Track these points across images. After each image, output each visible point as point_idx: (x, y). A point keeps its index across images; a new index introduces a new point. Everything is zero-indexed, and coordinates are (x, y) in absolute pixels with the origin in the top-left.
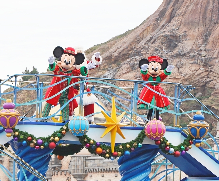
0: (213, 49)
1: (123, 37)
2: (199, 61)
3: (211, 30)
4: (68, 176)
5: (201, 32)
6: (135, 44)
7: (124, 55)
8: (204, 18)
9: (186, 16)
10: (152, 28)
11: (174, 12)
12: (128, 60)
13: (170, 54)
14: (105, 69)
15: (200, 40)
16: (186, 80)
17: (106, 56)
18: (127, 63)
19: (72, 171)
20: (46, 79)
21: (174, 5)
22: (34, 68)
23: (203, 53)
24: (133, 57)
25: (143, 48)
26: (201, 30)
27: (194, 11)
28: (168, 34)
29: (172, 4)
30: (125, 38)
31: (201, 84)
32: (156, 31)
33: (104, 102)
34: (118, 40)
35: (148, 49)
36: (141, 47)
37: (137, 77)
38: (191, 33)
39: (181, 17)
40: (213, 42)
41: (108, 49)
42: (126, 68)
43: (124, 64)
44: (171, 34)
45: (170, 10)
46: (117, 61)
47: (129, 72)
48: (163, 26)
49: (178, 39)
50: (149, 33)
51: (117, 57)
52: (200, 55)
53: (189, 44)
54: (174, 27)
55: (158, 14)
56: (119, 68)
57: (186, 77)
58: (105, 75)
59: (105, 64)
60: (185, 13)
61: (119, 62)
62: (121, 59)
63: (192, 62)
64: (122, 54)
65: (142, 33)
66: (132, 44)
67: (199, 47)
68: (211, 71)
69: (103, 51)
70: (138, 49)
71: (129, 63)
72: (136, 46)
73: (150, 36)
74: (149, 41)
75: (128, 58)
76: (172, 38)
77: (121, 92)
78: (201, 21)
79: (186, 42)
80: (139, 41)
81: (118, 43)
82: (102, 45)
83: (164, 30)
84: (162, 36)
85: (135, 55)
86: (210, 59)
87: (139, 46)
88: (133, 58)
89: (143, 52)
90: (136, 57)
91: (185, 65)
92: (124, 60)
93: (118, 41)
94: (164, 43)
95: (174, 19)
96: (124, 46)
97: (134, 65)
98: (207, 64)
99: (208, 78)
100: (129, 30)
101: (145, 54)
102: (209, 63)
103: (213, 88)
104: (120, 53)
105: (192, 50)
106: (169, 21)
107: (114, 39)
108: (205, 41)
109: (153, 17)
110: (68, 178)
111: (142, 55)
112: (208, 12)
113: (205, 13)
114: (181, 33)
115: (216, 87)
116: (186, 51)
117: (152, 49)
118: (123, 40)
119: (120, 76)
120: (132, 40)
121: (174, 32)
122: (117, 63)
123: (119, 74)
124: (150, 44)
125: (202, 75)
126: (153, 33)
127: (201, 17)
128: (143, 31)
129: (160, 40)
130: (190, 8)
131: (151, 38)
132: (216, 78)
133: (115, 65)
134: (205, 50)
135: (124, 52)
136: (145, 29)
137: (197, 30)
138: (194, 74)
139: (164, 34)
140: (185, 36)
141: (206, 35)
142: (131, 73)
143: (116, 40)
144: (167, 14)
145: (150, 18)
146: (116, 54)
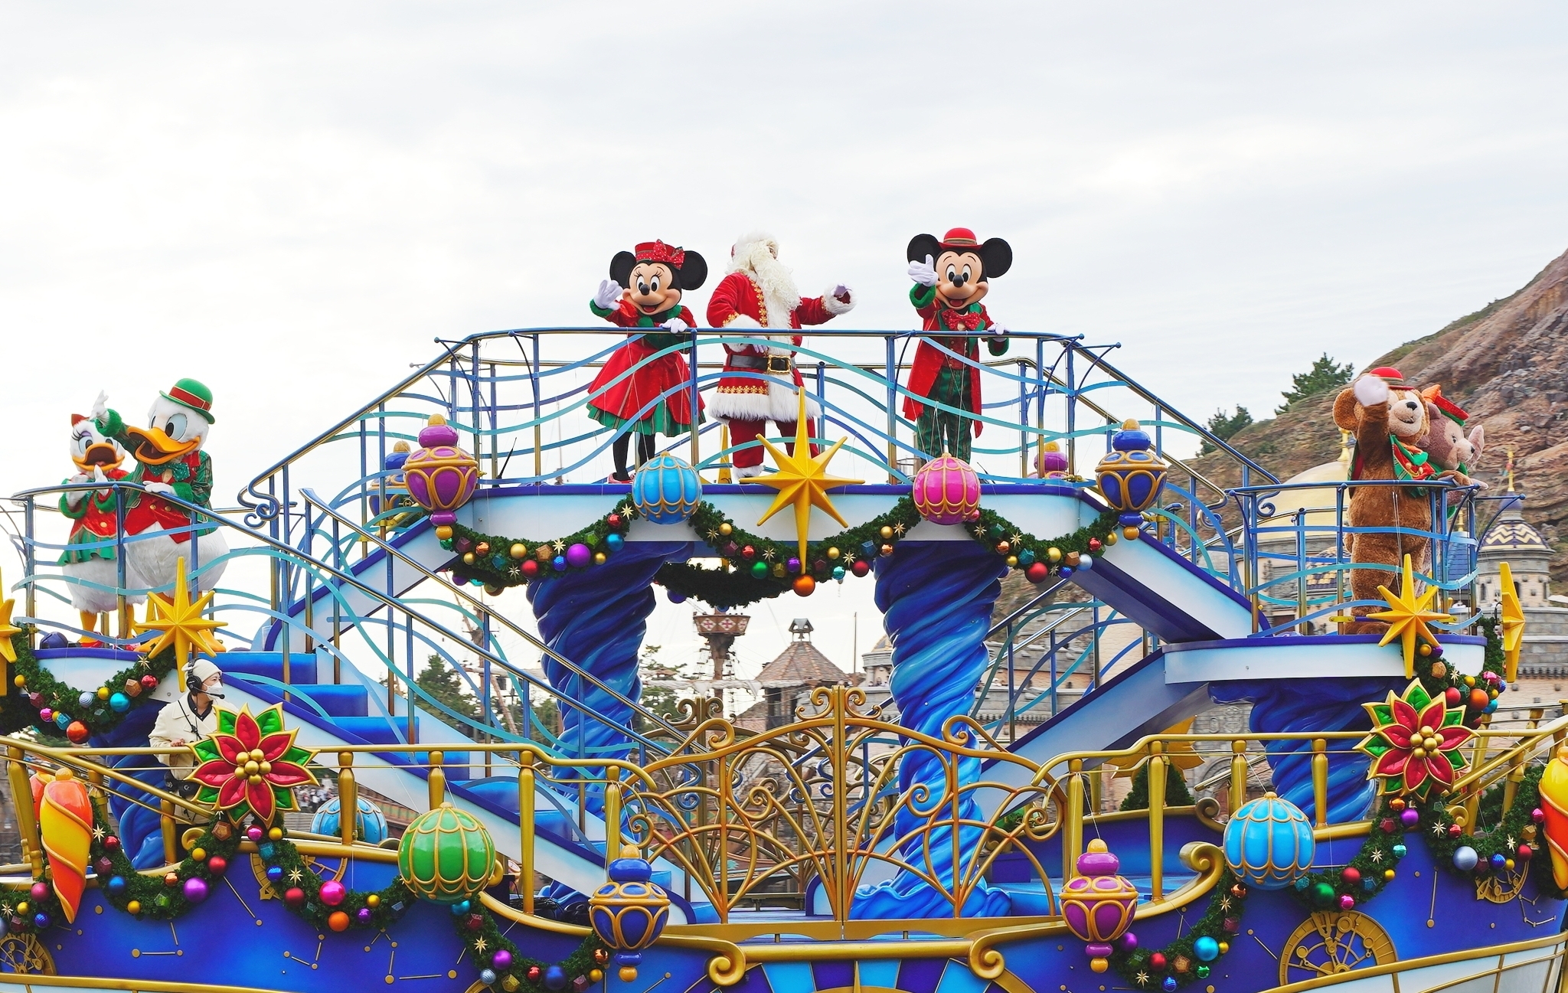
1: (1481, 320)
6: (1514, 337)
7: (1487, 366)
10: (1558, 293)
12: (1494, 380)
17: (1436, 370)
18: (1492, 387)
20: (1274, 436)
22: (1240, 409)
24: (1509, 372)
25: (1535, 348)
30: (1487, 322)
34: (1467, 327)
35: (1549, 349)
36: (1531, 345)
37: (1521, 426)
41: (1442, 351)
42: (1490, 401)
43: (1486, 391)
46: (1467, 382)
47: (1499, 411)
50: (1551, 305)
51: (1466, 374)
56: (1472, 402)
61: (1471, 387)
62: (1475, 377)
64: (1478, 364)
65: (1532, 306)
66: (1506, 336)
69: (1429, 356)
70: (1522, 349)
71: (1497, 388)
72: (1517, 343)
73: (1556, 315)
74: (1551, 328)
75: (1495, 374)
77: (1478, 467)
80: (1524, 327)
81: (1467, 334)
82: (1425, 342)
85: (1514, 367)
87: (1525, 340)
88: (1509, 375)
89: (1537, 358)
90: (1517, 372)
92: (1484, 380)
93: (1469, 331)
96: (1485, 343)
97: (1511, 392)
100: (1497, 301)
101: (1541, 362)
104: (1473, 362)
107: (1455, 325)
109: (1562, 263)
111: (1534, 364)
117: (1561, 349)
118: (1481, 328)
120: (1505, 326)
122: (1466, 388)
123: (1474, 419)
124: (1555, 335)
128: (1536, 302)
131: (1558, 321)
133: (1461, 393)
135: (1486, 360)
136: (1541, 294)
142: (1505, 415)
143: (1463, 328)
145: (1554, 267)
146: (1462, 365)
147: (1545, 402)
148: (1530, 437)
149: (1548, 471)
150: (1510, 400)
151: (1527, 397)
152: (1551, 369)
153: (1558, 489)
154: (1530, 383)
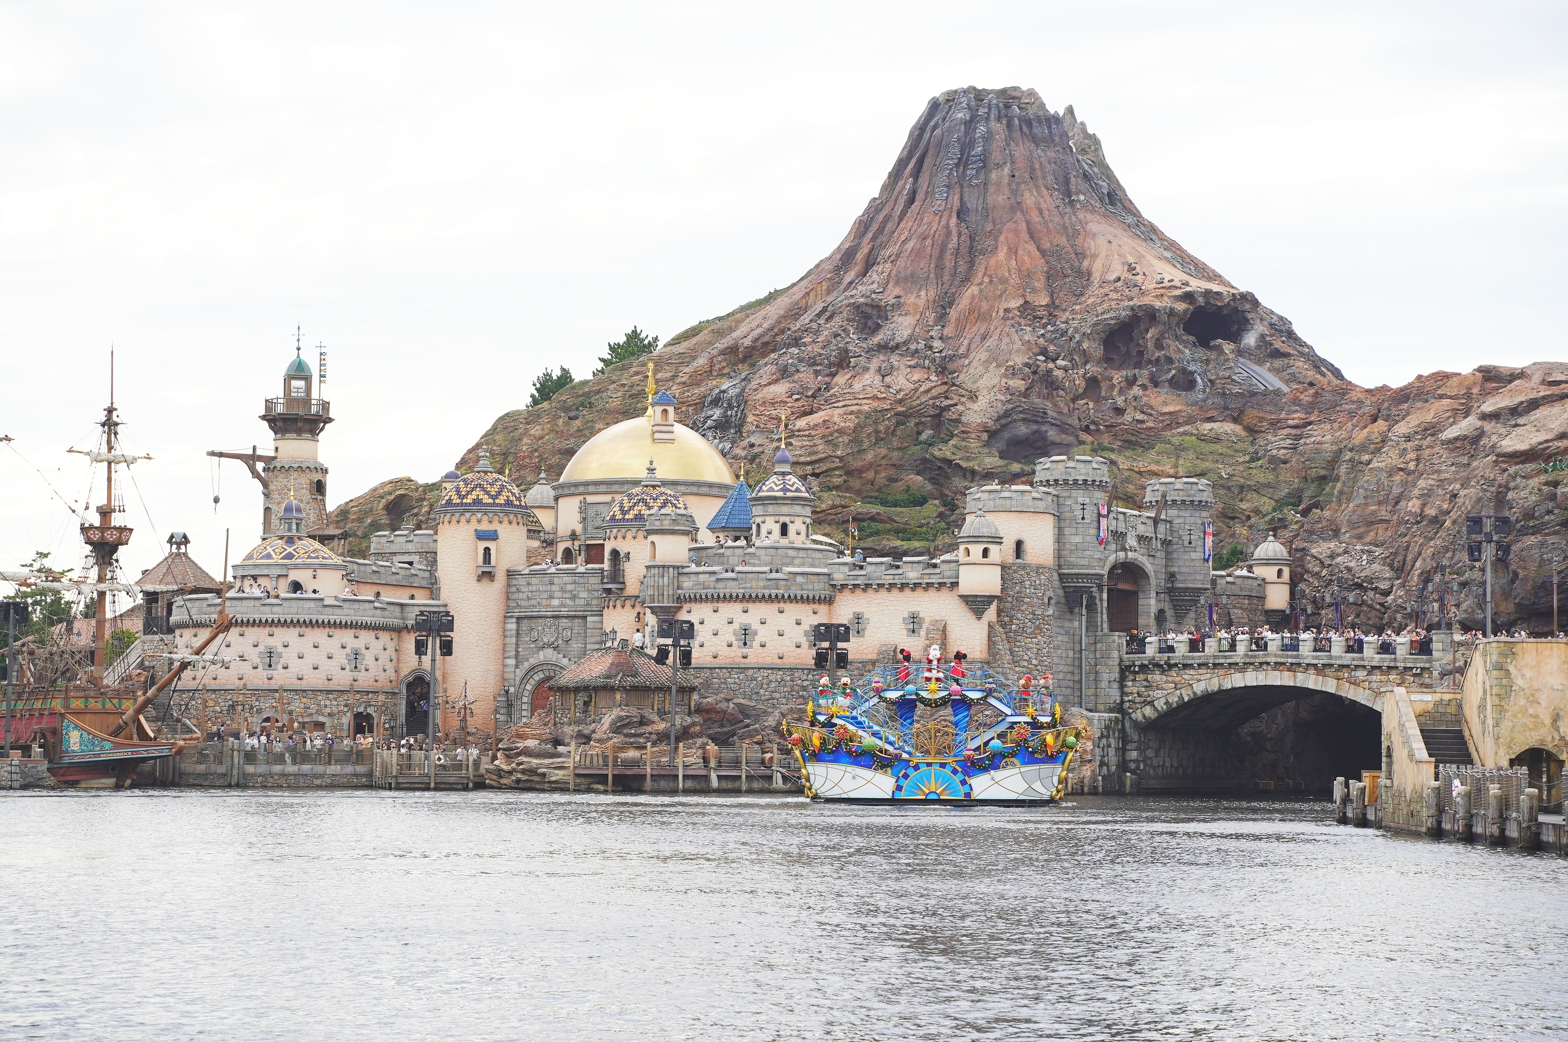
0: (958, 336)
1: (763, 306)
2: (927, 362)
3: (954, 294)
4: (638, 609)
5: (931, 299)
6: (789, 321)
7: (766, 344)
8: (940, 268)
9: (901, 263)
10: (826, 287)
11: (875, 252)
12: (772, 355)
13: (864, 345)
14: (723, 375)
15: (931, 317)
16: (900, 402)
17: (726, 345)
18: (770, 362)
19: (648, 598)
20: (592, 394)
21: (873, 239)
22: (564, 370)
23: (937, 344)
24: (784, 350)
25: (806, 331)
26: (932, 293)
27: (918, 253)
28: (862, 300)
29: (870, 235)
30: (768, 307)
31: (932, 412)
32: (835, 294)
33: (721, 446)
34: (752, 311)
35: (817, 332)
36: (803, 328)
37: (793, 395)
38: (911, 299)
39: (888, 265)
40: (958, 320)
41: (731, 330)
42: (768, 373)
43: (766, 364)
44: (869, 301)
45: (865, 250)
46: (751, 356)
47: (776, 381)
48: (851, 283)
49: (882, 313)
50: (819, 297)
51: (750, 350)
52: (931, 348)
53: (906, 324)
54: (875, 286)
55: (839, 256)
56: (754, 373)
57: (899, 397)
58: (724, 387)
59: (724, 364)
60: (898, 256)
61: (754, 361)
62: (757, 353)
63: (912, 363)
64: (760, 342)
65: (804, 297)
66: (782, 320)
67: (928, 332)
68: (954, 385)
69: (720, 333)
70: (796, 331)
71: (775, 362)
72: (791, 326)
73: (823, 305)
74: (819, 315)
75: (773, 351)
76: (869, 310)
77: (757, 426)
78: (932, 275)
79: (900, 319)
80: (797, 314)
81: (752, 317)
82: (718, 322)
83: (852, 293)
84: (849, 305)
85: (789, 346)
86: (952, 358)
87: (798, 325)
88: (784, 353)
89: (807, 340)
90: (790, 351)
91: (898, 369)
92: (764, 355)
93: (753, 314)
94: (853, 320)
95: (875, 268)
96: (766, 325)
97: (786, 366)
98: (944, 369)
99: (947, 398)
100: (776, 291)
101: (810, 343)
102: (951, 366)
103: (958, 421)
104: (756, 340)
105: (912, 338)
106: (864, 274)
107: (742, 309)
108: (942, 318)
109: (829, 263)
110: (639, 613)
111: (805, 345)
112: (948, 255)
113: (941, 257)
114: (889, 298)
115: (963, 419)
116: (898, 339)
117: (826, 333)
118: (762, 313)
119: (756, 390)
120: (782, 312)
121: (874, 296)
122: (749, 361)
123: (755, 387)
124: (822, 321)
125: (934, 392)
126: (829, 299)
127: (933, 266)
128: (808, 294)
129: (845, 314)
130: (910, 246)
131: (825, 310)
132: (963, 400)
133: (746, 365)
134: (941, 338)
135: (766, 339)
136: (811, 288)
137: (923, 293)
138: (916, 390)
139: (852, 301)
140: (897, 306)
141: (943, 305)
142: (780, 385)
143: (748, 312)
144: (860, 256)
145: (823, 265)
146: (747, 342)
147: (812, 376)
148: (799, 404)
149: (813, 433)
150: (784, 373)
151: (798, 371)
152: (817, 349)
153: (820, 447)
154: (801, 360)
